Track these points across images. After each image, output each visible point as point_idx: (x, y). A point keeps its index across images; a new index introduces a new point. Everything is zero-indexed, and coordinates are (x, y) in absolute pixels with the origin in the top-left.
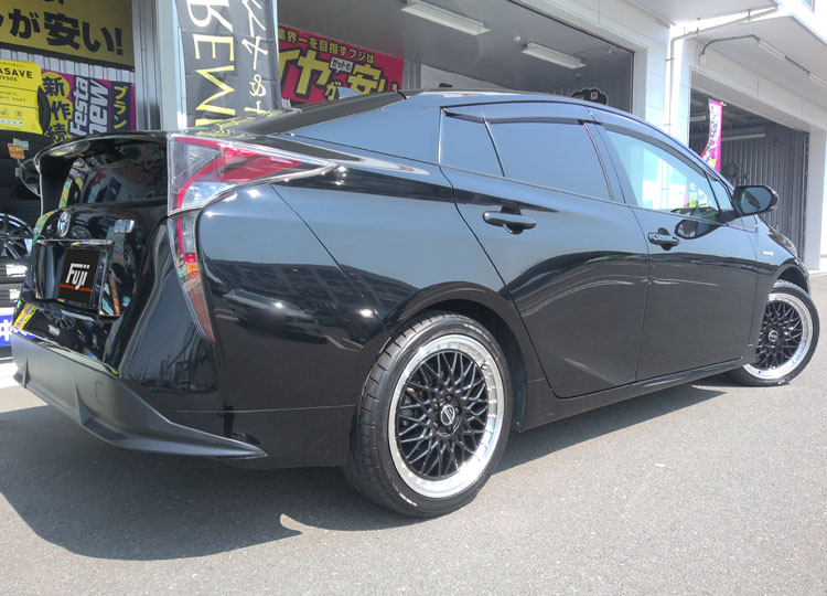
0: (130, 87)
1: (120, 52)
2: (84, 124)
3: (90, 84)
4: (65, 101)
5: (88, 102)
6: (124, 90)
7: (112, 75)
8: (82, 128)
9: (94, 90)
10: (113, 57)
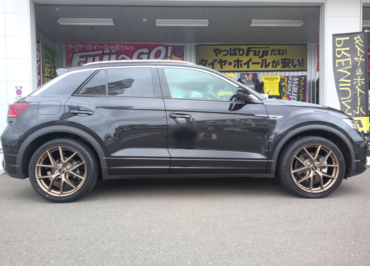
0: (306, 77)
1: (303, 66)
2: (290, 90)
3: (293, 78)
4: (285, 84)
5: (292, 83)
6: (303, 78)
7: (300, 74)
8: (290, 92)
9: (294, 79)
10: (301, 68)
